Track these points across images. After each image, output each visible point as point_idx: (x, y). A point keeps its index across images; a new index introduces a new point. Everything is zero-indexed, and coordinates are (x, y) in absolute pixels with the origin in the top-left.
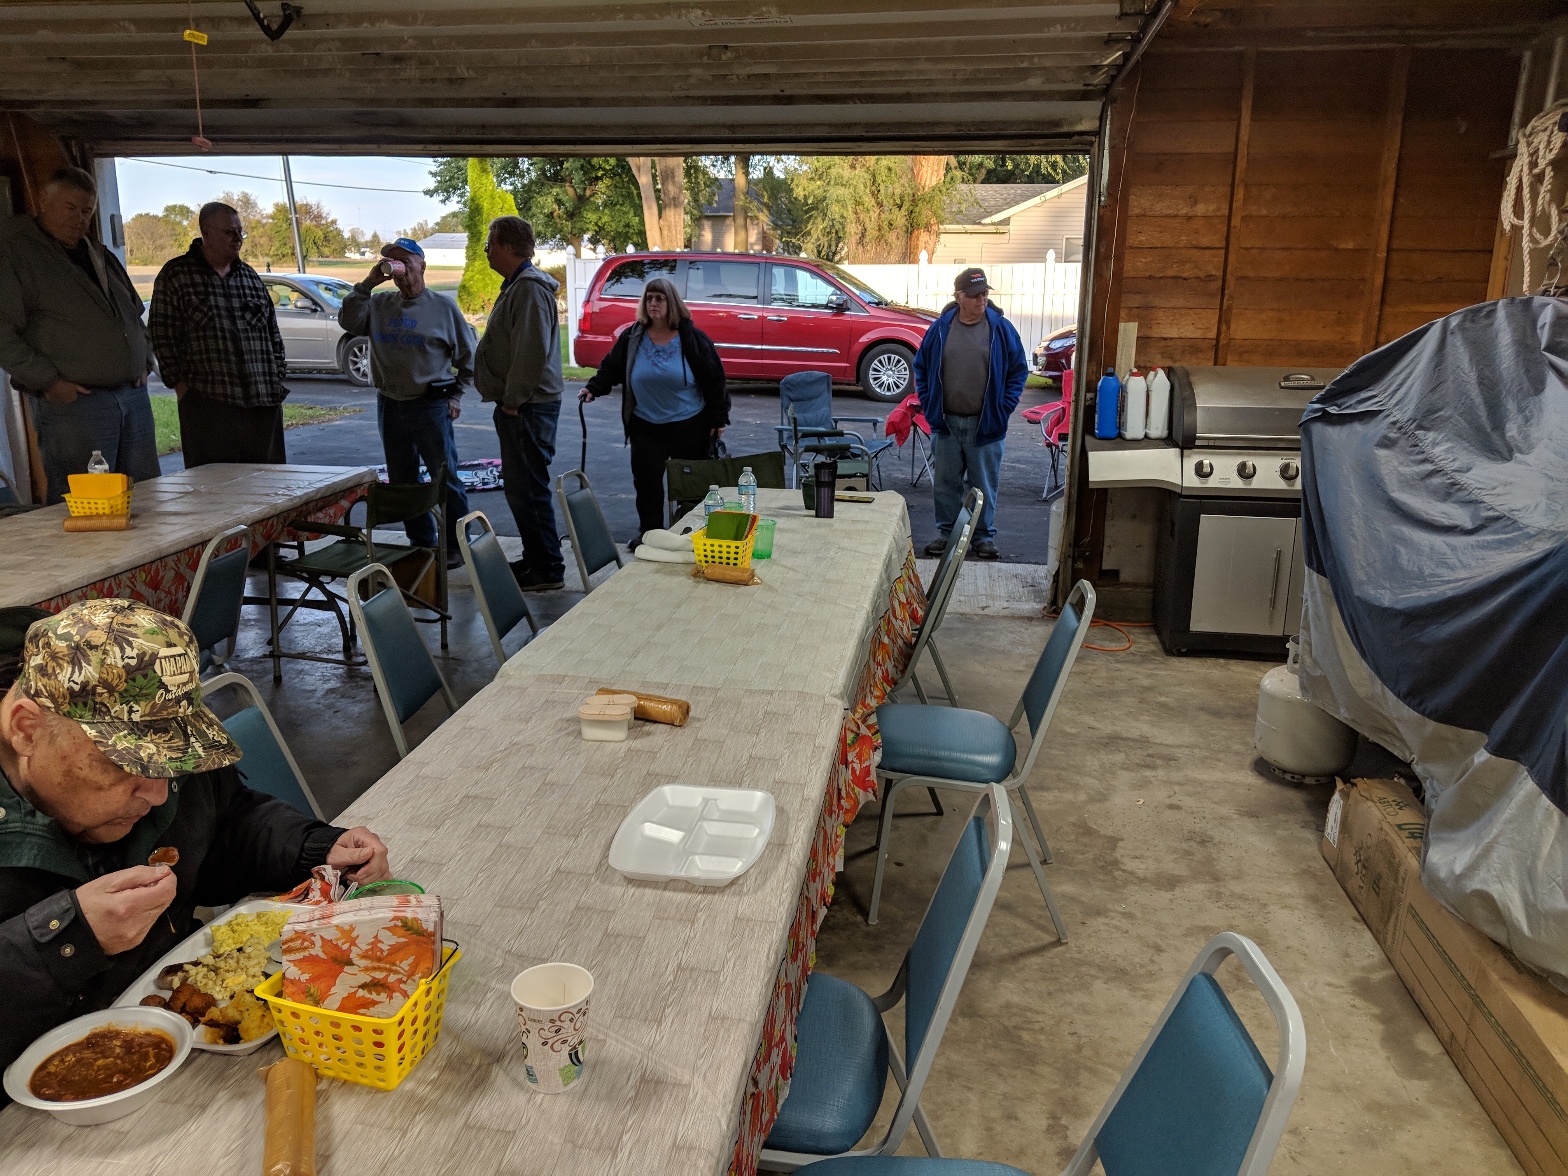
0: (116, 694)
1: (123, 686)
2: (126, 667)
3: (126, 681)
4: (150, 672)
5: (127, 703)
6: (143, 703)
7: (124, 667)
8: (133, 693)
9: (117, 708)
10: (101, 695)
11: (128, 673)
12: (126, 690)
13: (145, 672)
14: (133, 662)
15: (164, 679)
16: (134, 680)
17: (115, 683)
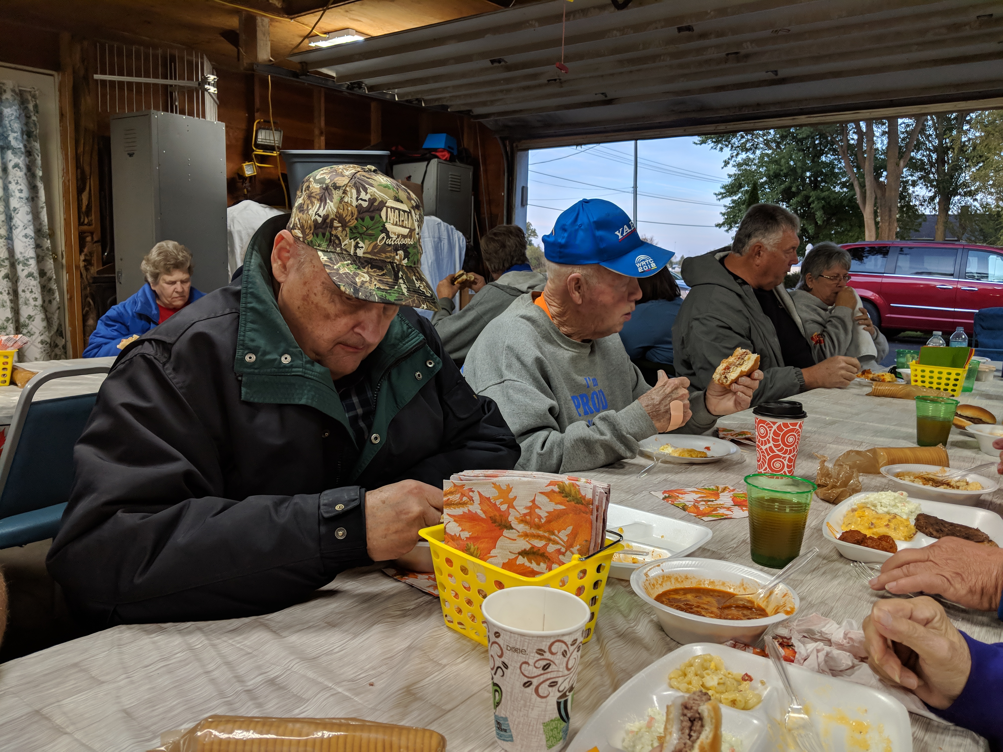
0: (348, 229)
1: (353, 223)
2: (359, 207)
3: (356, 219)
4: (377, 216)
5: (355, 238)
6: (367, 242)
7: (357, 206)
8: (361, 231)
9: (346, 242)
10: (336, 228)
11: (359, 212)
12: (356, 227)
13: (373, 215)
14: (365, 204)
15: (387, 225)
16: (363, 220)
17: (348, 219)
